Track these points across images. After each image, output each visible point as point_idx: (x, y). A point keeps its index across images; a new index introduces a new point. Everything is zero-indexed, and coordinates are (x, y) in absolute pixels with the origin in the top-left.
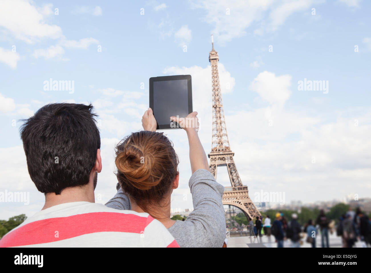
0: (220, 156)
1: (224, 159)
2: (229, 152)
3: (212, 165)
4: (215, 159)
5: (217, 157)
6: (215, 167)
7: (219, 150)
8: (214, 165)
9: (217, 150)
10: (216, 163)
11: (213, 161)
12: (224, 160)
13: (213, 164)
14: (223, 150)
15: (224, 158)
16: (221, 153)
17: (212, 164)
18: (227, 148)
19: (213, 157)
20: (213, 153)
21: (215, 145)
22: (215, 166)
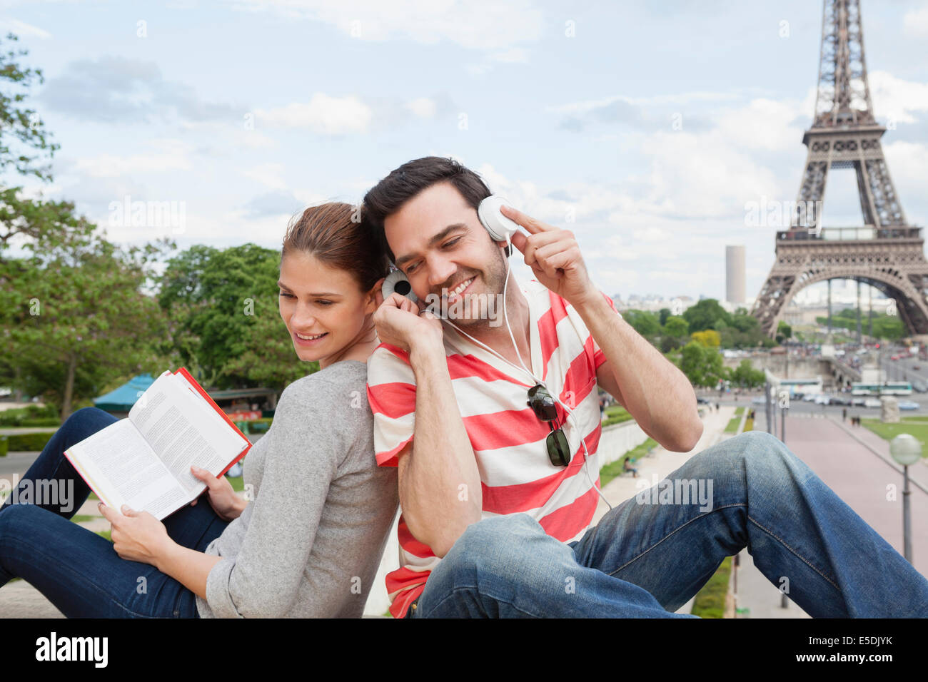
0: (841, 138)
1: (852, 146)
2: (869, 125)
3: (815, 163)
4: (826, 147)
5: (833, 140)
6: (824, 170)
7: (839, 121)
8: (821, 163)
9: (831, 120)
10: (828, 156)
11: (820, 153)
12: (853, 149)
13: (819, 160)
14: (850, 120)
15: (852, 142)
16: (845, 128)
17: (814, 160)
18: (865, 115)
19: (822, 140)
20: (821, 127)
21: (827, 106)
22: (823, 165)
